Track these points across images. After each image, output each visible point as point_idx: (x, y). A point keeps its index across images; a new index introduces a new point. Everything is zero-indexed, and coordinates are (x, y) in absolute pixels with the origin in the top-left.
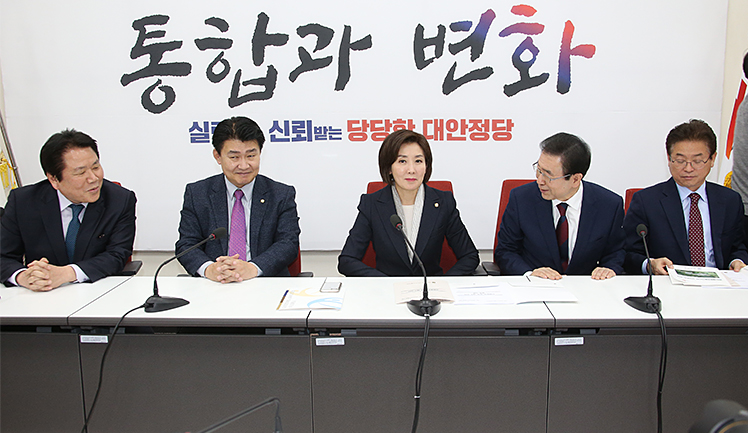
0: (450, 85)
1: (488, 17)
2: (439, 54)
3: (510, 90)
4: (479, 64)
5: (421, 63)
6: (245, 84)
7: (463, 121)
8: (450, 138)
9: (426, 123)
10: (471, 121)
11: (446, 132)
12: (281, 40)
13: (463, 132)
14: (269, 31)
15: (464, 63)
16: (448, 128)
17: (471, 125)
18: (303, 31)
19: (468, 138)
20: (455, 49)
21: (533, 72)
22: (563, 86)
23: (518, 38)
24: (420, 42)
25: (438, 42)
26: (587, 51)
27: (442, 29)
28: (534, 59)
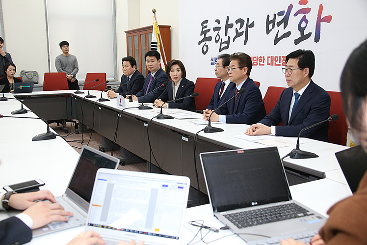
0: (276, 41)
1: (291, 7)
2: (273, 27)
3: (297, 42)
4: (286, 31)
5: (268, 31)
6: (223, 43)
7: (280, 57)
8: (276, 65)
9: (268, 57)
10: (282, 57)
11: (274, 62)
12: (231, 26)
13: (280, 63)
14: (229, 23)
15: (282, 30)
16: (275, 61)
17: (282, 59)
18: (237, 22)
19: (281, 65)
20: (279, 24)
21: (306, 33)
22: (317, 39)
23: (301, 16)
24: (268, 22)
25: (273, 21)
26: (328, 19)
27: (275, 15)
28: (306, 25)
